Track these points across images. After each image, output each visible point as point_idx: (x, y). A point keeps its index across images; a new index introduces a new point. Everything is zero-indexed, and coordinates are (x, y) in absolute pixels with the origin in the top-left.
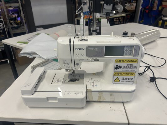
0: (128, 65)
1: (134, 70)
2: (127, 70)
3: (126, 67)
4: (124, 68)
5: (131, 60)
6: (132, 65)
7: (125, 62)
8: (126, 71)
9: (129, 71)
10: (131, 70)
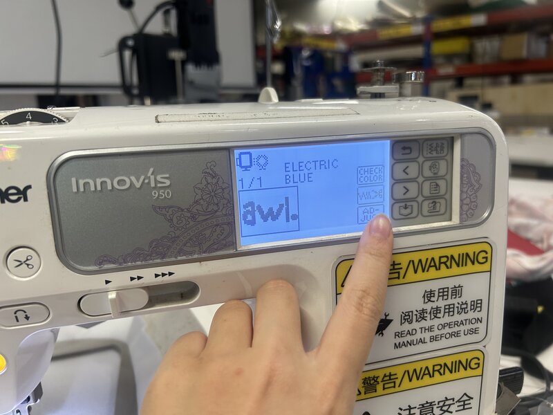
0: (429, 296)
1: (475, 331)
2: (427, 335)
3: (422, 315)
4: (407, 327)
5: (448, 252)
6: (457, 291)
7: (411, 275)
8: (421, 348)
9: (443, 343)
10: (457, 334)
